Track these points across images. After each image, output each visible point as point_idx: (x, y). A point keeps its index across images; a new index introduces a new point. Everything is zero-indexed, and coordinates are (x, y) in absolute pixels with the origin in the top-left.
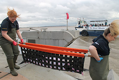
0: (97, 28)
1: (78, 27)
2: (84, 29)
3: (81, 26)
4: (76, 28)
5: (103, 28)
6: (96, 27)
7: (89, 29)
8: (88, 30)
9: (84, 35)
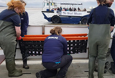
0: (72, 14)
1: (46, 11)
2: (55, 13)
3: (51, 10)
4: (44, 13)
5: (80, 14)
6: (71, 12)
7: (62, 15)
8: (60, 15)
9: (55, 22)
